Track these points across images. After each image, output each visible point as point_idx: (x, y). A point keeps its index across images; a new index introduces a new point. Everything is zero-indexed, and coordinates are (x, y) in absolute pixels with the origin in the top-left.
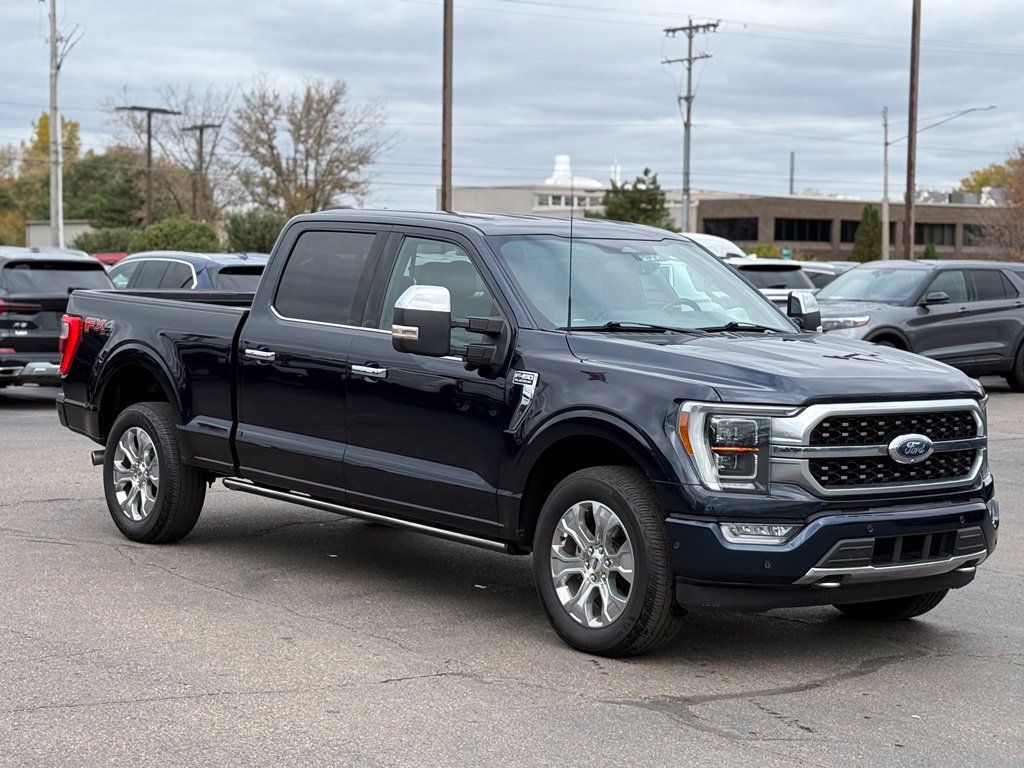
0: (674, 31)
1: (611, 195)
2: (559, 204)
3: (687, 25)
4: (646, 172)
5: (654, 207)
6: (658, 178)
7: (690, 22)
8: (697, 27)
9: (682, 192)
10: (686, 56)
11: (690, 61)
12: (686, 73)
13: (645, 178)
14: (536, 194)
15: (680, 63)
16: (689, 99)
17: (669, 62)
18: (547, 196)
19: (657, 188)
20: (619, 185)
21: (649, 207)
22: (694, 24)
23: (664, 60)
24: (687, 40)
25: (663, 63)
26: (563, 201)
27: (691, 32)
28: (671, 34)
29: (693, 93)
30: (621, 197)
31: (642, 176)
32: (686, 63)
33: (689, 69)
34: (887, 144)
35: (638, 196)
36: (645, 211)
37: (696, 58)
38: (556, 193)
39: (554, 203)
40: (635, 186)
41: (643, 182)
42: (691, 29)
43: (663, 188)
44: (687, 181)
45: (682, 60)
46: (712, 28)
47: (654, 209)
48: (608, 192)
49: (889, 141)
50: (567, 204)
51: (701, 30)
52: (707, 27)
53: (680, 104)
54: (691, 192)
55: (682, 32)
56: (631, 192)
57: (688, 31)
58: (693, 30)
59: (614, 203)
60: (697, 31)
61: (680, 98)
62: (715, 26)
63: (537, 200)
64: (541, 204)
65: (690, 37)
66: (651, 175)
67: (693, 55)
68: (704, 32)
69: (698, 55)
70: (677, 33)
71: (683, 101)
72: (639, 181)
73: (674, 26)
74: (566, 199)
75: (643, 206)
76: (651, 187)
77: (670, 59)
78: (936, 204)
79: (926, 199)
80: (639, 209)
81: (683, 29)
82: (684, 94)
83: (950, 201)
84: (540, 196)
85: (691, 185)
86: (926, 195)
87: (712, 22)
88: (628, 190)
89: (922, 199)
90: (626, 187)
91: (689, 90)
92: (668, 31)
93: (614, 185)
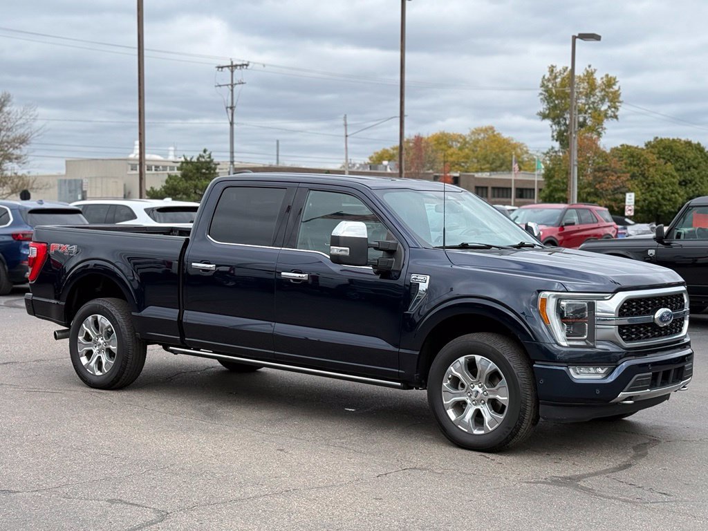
0: (222, 67)
1: (184, 165)
3: (230, 64)
4: (205, 151)
5: (210, 172)
6: (212, 154)
7: (232, 62)
8: (236, 66)
9: (229, 163)
10: (230, 82)
11: (232, 86)
12: (230, 92)
13: (204, 154)
14: (129, 164)
15: (226, 87)
16: (232, 108)
17: (220, 86)
18: (136, 165)
19: (212, 161)
20: (189, 159)
21: (207, 172)
22: (234, 64)
24: (230, 73)
25: (216, 86)
27: (232, 69)
28: (220, 69)
29: (234, 105)
30: (191, 166)
31: (202, 153)
32: (230, 87)
33: (232, 91)
34: (347, 136)
35: (200, 165)
36: (204, 174)
37: (236, 84)
40: (198, 159)
41: (203, 157)
42: (233, 67)
43: (216, 160)
44: (232, 157)
45: (227, 85)
46: (245, 67)
47: (210, 173)
48: (182, 163)
49: (348, 134)
51: (238, 67)
52: (242, 65)
53: (227, 111)
54: (235, 163)
55: (227, 69)
56: (197, 163)
57: (230, 68)
59: (187, 170)
60: (236, 68)
61: (227, 108)
62: (247, 65)
63: (130, 167)
64: (132, 169)
65: (232, 72)
66: (207, 153)
67: (234, 82)
68: (241, 69)
69: (237, 82)
70: (224, 69)
71: (229, 109)
72: (200, 156)
73: (222, 65)
75: (204, 171)
76: (208, 160)
77: (221, 84)
78: (363, 171)
79: (358, 168)
80: (201, 173)
81: (228, 66)
82: (229, 105)
83: (371, 169)
84: (132, 165)
85: (235, 159)
86: (358, 165)
87: (245, 63)
88: (194, 162)
89: (356, 168)
90: (193, 160)
91: (232, 103)
92: (219, 67)
93: (186, 159)
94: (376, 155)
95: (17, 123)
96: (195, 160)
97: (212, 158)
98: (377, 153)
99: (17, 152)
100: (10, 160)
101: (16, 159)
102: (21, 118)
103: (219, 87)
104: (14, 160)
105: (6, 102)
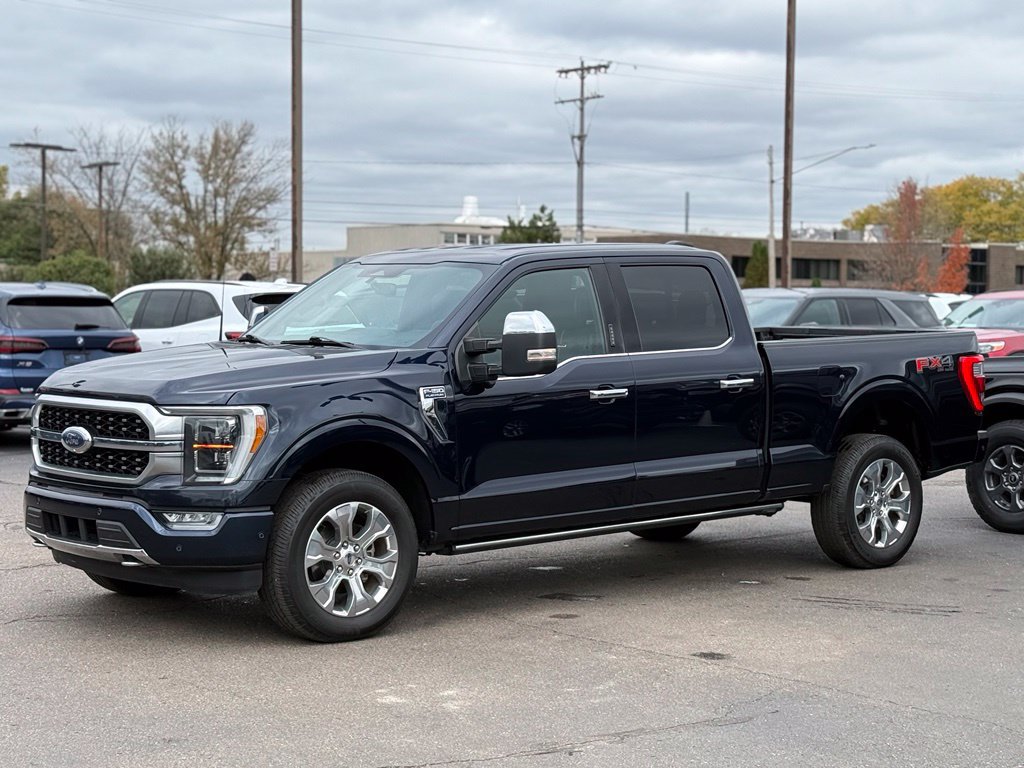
0: (567, 72)
1: (508, 231)
2: (465, 242)
3: (579, 66)
4: (543, 209)
6: (554, 215)
7: (582, 63)
8: (589, 69)
9: (575, 228)
10: (578, 96)
11: (582, 101)
12: (579, 112)
13: (541, 215)
14: (442, 232)
15: (572, 103)
16: (581, 138)
17: (562, 102)
18: (453, 234)
19: (554, 225)
20: (516, 222)
22: (586, 65)
23: (557, 100)
24: (579, 81)
25: (556, 103)
26: (468, 239)
27: (583, 74)
28: (563, 75)
29: (585, 132)
30: (520, 233)
31: (538, 213)
32: (578, 103)
33: (582, 109)
34: (773, 182)
35: (534, 231)
37: (588, 98)
38: (462, 230)
39: (459, 241)
40: (531, 222)
41: (539, 219)
42: (583, 70)
43: (558, 224)
44: (580, 218)
45: (574, 101)
46: (603, 70)
48: (506, 228)
49: (774, 179)
50: (472, 242)
51: (593, 71)
52: (598, 68)
53: (573, 143)
54: (585, 228)
55: (574, 73)
56: (529, 228)
57: (580, 72)
58: (586, 73)
59: (511, 239)
60: (589, 73)
61: (573, 137)
62: (606, 67)
63: (442, 238)
64: (446, 241)
65: (583, 78)
66: (547, 212)
67: (586, 95)
68: (596, 73)
69: (590, 96)
70: (570, 74)
71: (576, 141)
72: (536, 218)
73: (567, 67)
74: (471, 237)
76: (547, 223)
77: (563, 99)
78: (821, 241)
79: (812, 236)
81: (576, 70)
82: (577, 133)
83: (835, 237)
84: (446, 234)
85: (585, 221)
86: (812, 232)
87: (603, 63)
88: (525, 227)
89: (808, 236)
90: (523, 224)
91: (582, 129)
92: (561, 72)
93: (511, 222)
94: (857, 216)
95: (263, 170)
96: (525, 223)
97: (555, 219)
98: (859, 213)
99: (262, 214)
100: (251, 227)
101: (259, 225)
102: (269, 161)
103: (560, 105)
104: (256, 228)
105: (247, 138)
